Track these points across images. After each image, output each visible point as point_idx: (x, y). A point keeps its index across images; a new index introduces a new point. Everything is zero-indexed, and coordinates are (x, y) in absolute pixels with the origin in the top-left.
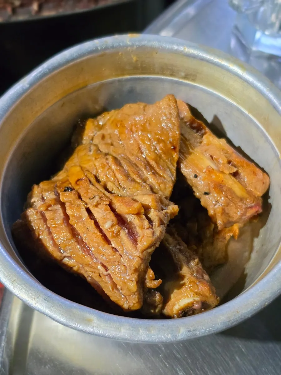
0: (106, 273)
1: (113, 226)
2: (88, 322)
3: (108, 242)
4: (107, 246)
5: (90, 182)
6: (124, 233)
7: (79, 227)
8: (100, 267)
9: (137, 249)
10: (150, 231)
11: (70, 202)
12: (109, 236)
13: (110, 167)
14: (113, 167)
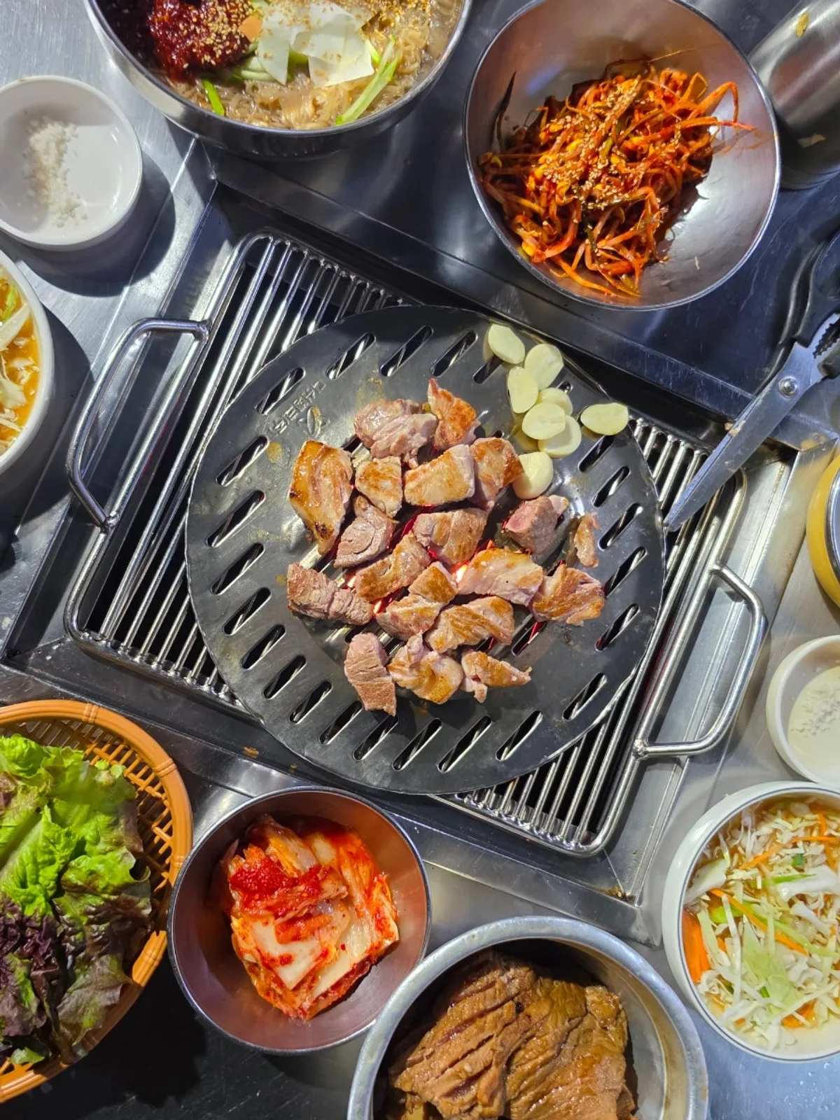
0: (425, 1055)
1: (466, 1072)
2: (371, 1054)
3: (451, 1065)
4: (448, 1063)
5: (526, 1032)
6: (457, 1082)
7: (472, 1029)
8: (431, 1050)
9: (440, 1097)
10: (457, 1112)
11: (502, 1015)
12: (457, 1067)
13: (542, 1053)
14: (541, 1058)
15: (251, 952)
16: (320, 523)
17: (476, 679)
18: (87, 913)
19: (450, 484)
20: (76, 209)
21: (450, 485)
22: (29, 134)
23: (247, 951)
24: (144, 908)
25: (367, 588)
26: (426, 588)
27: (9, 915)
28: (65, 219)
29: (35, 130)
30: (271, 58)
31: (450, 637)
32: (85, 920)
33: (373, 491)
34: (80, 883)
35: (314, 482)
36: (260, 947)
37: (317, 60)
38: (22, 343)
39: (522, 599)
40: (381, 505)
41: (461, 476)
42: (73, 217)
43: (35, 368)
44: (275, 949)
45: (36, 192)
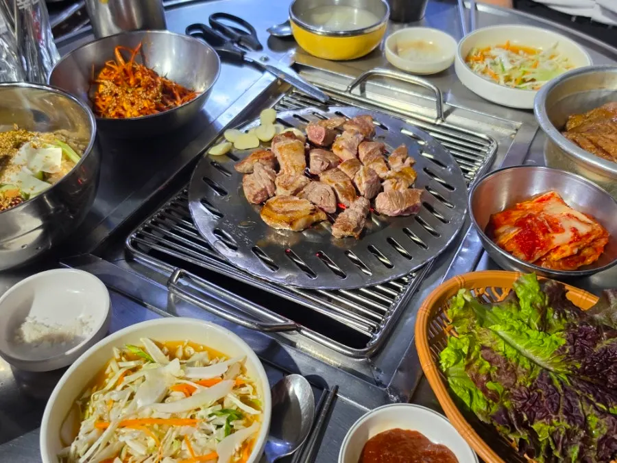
15: (572, 248)
16: (309, 212)
17: (403, 161)
18: (559, 318)
19: (295, 150)
20: (83, 321)
21: (297, 150)
22: (24, 342)
23: (571, 251)
24: (552, 284)
25: (350, 197)
26: (352, 169)
27: (567, 351)
28: (88, 327)
29: (21, 339)
30: (34, 187)
31: (380, 164)
32: (564, 321)
33: (295, 185)
34: (540, 317)
35: (285, 213)
36: (568, 242)
37: (44, 167)
38: (166, 349)
39: (361, 137)
40: (303, 184)
41: (292, 144)
42: (87, 323)
43: (185, 344)
44: (568, 235)
45: (63, 341)
